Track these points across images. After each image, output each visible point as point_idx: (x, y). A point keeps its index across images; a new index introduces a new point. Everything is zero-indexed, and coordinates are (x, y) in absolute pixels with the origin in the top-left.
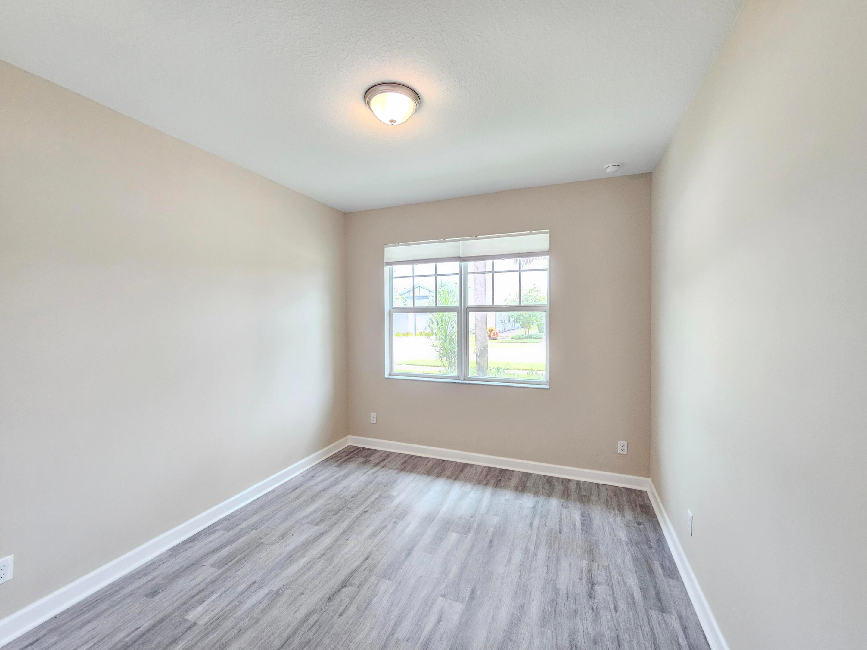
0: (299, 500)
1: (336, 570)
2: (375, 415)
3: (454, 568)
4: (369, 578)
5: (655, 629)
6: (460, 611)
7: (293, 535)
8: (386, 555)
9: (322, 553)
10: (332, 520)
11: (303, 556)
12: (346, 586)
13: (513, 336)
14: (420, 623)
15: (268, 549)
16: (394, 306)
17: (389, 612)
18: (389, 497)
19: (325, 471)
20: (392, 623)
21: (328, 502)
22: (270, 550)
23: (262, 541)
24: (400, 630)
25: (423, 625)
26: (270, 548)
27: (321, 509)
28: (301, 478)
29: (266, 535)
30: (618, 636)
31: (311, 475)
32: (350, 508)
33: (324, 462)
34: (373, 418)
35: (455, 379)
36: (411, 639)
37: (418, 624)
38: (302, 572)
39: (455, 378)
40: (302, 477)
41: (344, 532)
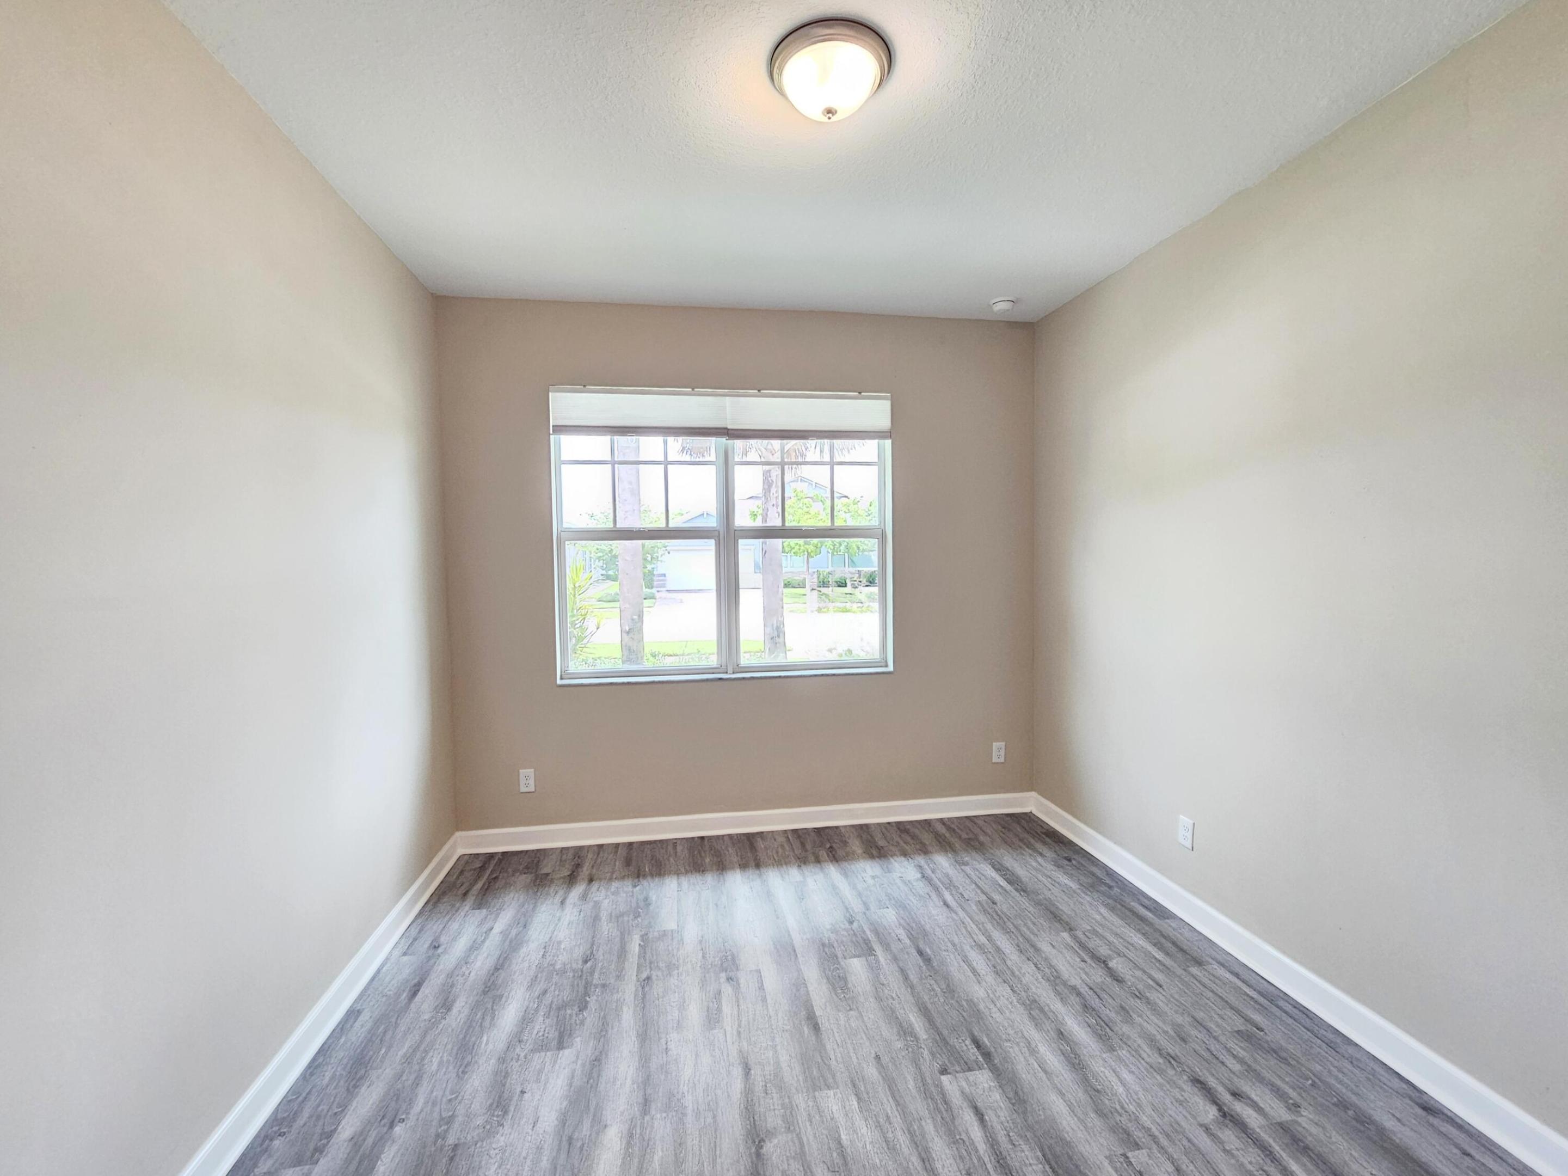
0: (455, 1011)
1: (709, 1120)
2: (530, 772)
3: (913, 1019)
4: (790, 1102)
5: (1215, 990)
6: (992, 1084)
7: (523, 1092)
8: (776, 1046)
9: (641, 1100)
10: (588, 1022)
11: (599, 1125)
12: (762, 1140)
13: (600, 597)
14: (958, 1137)
15: (492, 1152)
16: (565, 525)
17: (891, 1147)
18: (664, 934)
19: (455, 926)
20: (915, 1159)
21: (538, 989)
22: (497, 1151)
23: (451, 1140)
24: (940, 1166)
25: (964, 1136)
26: (494, 1146)
27: (537, 1010)
28: (406, 958)
29: (448, 1123)
30: (1193, 1017)
31: (426, 946)
32: (604, 986)
33: (430, 906)
34: (527, 780)
35: (713, 673)
36: (972, 1170)
37: (957, 1140)
38: (636, 1160)
39: (712, 670)
40: (405, 954)
41: (643, 1037)
